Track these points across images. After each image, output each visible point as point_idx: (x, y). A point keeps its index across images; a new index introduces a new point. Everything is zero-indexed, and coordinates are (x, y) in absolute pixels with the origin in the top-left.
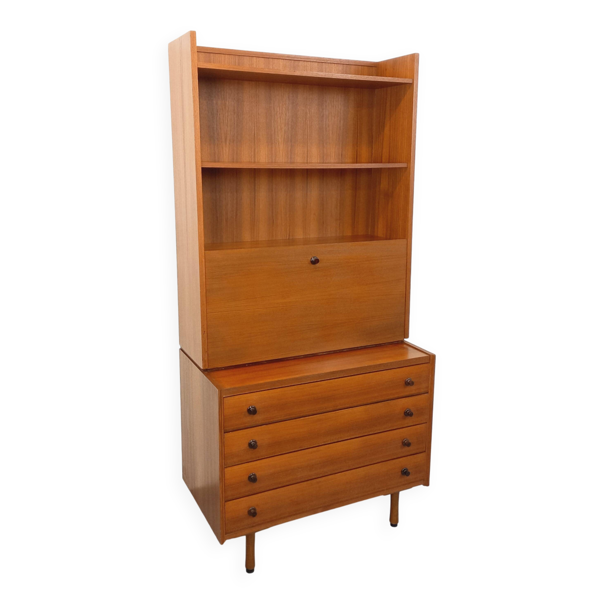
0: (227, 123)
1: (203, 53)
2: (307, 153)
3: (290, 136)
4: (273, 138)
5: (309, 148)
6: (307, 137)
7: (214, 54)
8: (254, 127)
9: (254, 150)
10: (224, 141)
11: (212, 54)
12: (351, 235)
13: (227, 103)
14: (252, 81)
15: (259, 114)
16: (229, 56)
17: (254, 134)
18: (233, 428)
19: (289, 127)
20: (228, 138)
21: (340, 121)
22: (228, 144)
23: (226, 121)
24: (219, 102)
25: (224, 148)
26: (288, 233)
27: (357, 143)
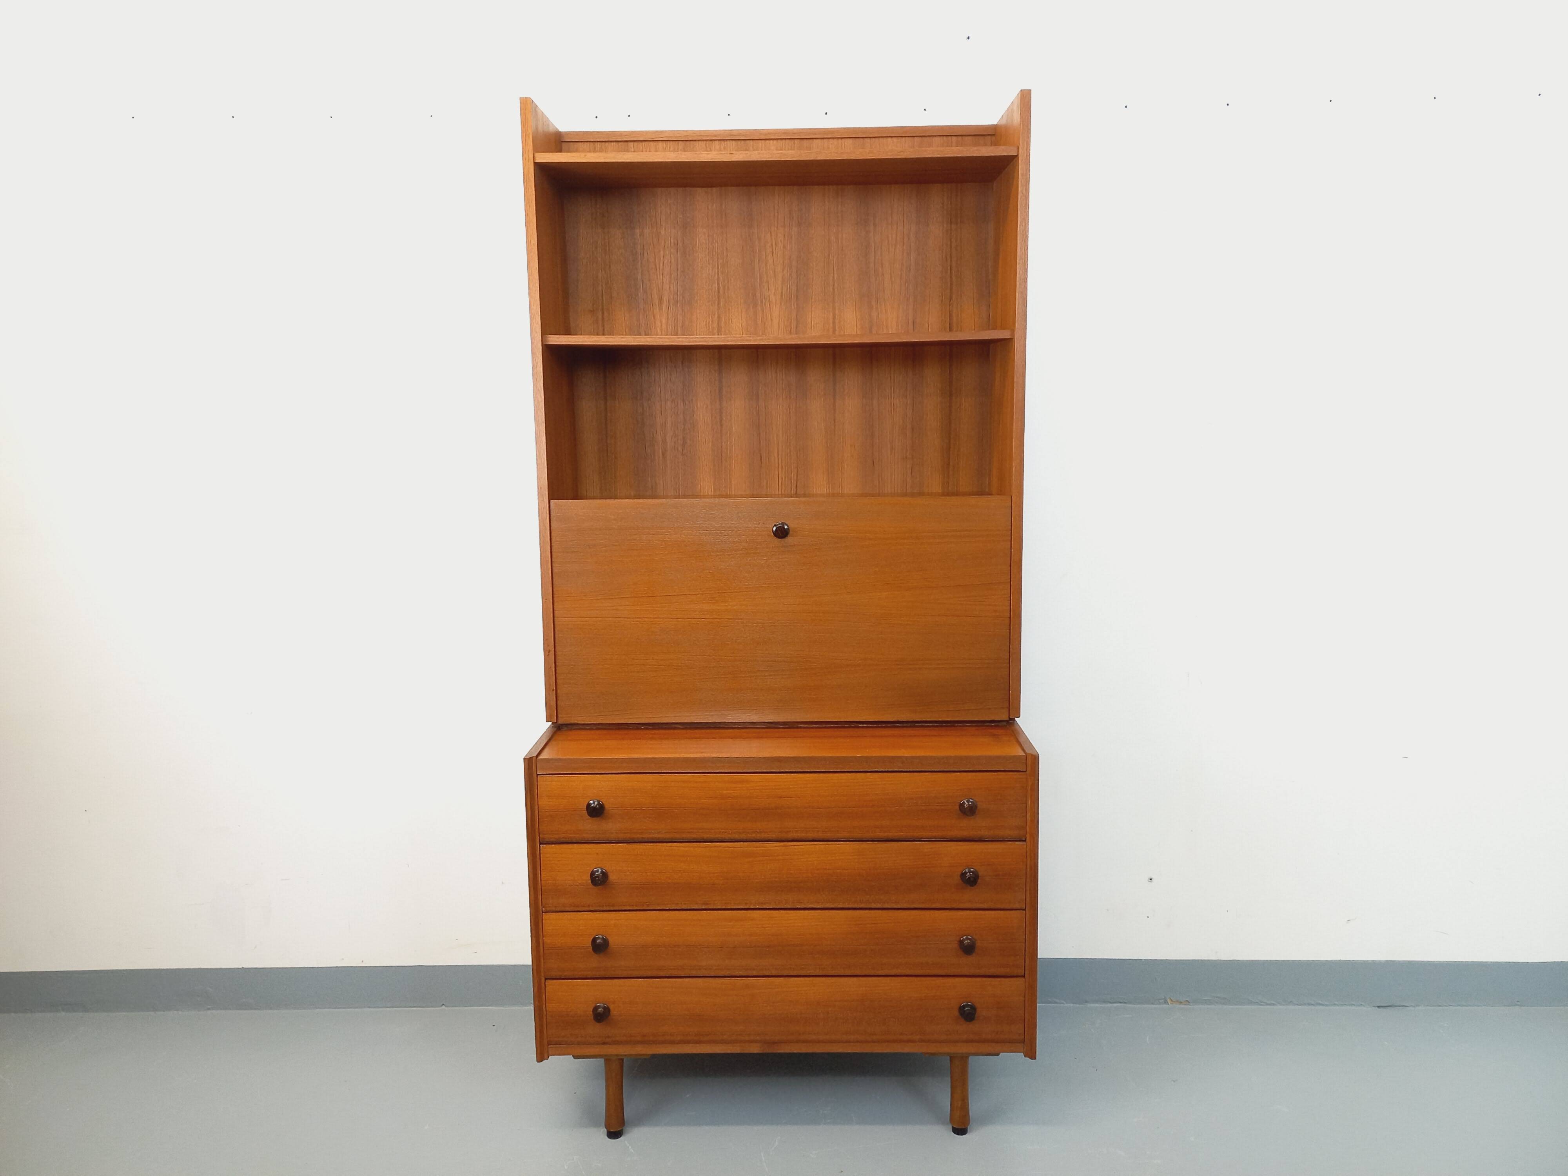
0: (663, 269)
1: (614, 143)
2: (834, 322)
3: (794, 288)
4: (758, 294)
5: (837, 312)
6: (834, 289)
7: (635, 143)
8: (718, 274)
9: (719, 317)
10: (657, 304)
11: (632, 143)
13: (663, 232)
14: (712, 186)
15: (727, 249)
16: (664, 143)
17: (719, 289)
18: (557, 836)
19: (792, 272)
20: (665, 298)
21: (909, 255)
22: (664, 307)
23: (661, 265)
24: (647, 231)
25: (658, 317)
26: (795, 482)
27: (951, 299)
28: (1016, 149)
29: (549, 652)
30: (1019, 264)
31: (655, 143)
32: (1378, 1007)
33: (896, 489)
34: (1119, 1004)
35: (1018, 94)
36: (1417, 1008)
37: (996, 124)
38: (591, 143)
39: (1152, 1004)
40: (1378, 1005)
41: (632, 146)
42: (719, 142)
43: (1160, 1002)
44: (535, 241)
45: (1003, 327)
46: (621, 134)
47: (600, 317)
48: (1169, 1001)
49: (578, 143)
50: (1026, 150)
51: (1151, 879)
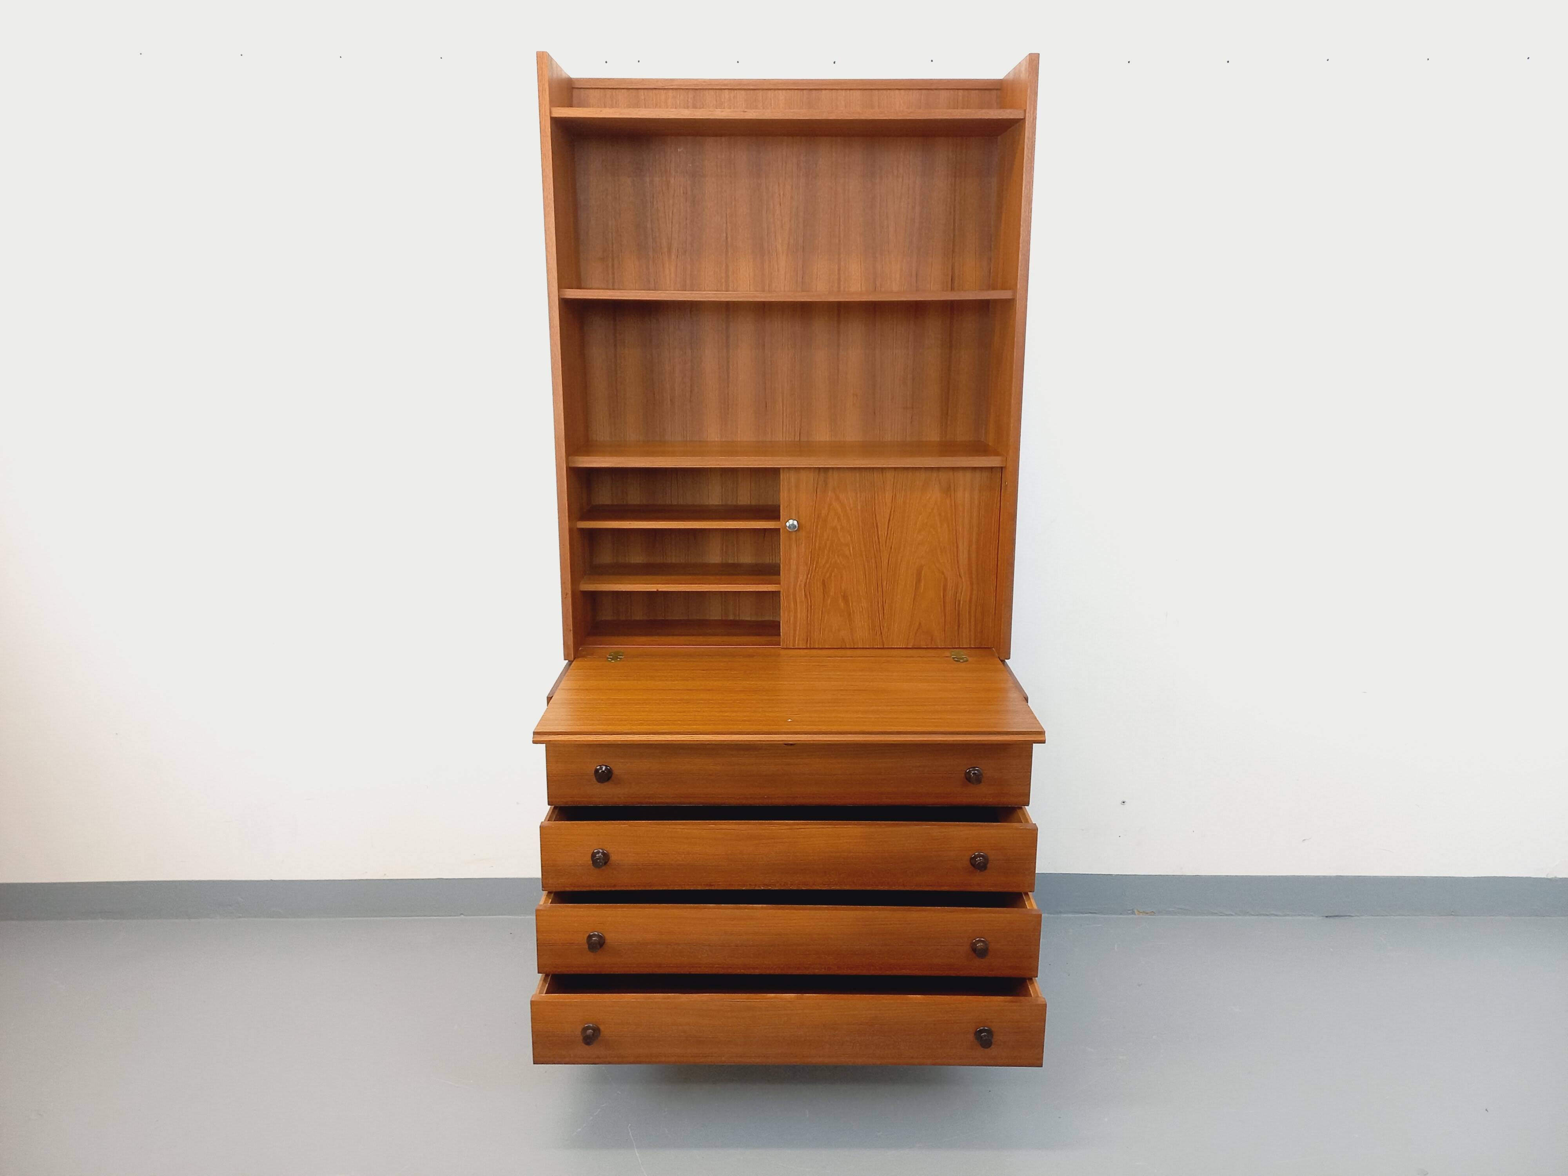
0: (672, 218)
2: (839, 274)
3: (800, 239)
4: (766, 245)
5: (842, 263)
6: (839, 241)
7: (645, 91)
8: (727, 223)
9: (727, 266)
10: (666, 252)
11: (642, 91)
12: (939, 440)
13: (672, 180)
14: (721, 135)
15: (735, 198)
16: (674, 92)
17: (727, 238)
18: (565, 800)
19: (799, 223)
20: (674, 247)
21: (913, 208)
22: (673, 257)
23: (671, 215)
24: (657, 179)
25: (667, 265)
26: (799, 429)
27: (953, 251)
28: (1022, 112)
29: (566, 595)
30: (1023, 226)
31: (665, 91)
32: (1327, 917)
33: (896, 437)
34: (1090, 915)
35: (1026, 57)
36: (1362, 917)
37: (1001, 77)
38: (602, 90)
39: (1121, 914)
40: (1327, 915)
41: (643, 94)
42: (729, 91)
43: (1128, 913)
44: (551, 196)
45: (1003, 288)
46: (631, 81)
47: (610, 265)
48: (1136, 911)
49: (588, 90)
50: (1033, 113)
51: (1124, 802)
